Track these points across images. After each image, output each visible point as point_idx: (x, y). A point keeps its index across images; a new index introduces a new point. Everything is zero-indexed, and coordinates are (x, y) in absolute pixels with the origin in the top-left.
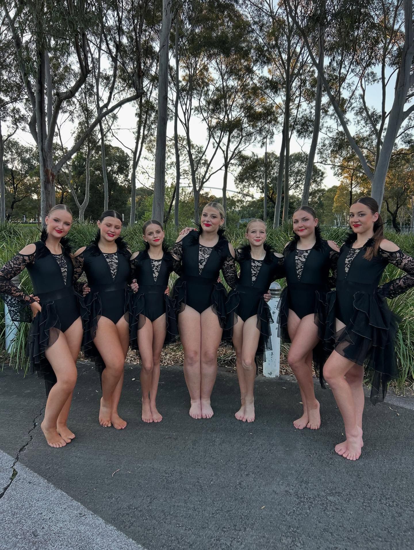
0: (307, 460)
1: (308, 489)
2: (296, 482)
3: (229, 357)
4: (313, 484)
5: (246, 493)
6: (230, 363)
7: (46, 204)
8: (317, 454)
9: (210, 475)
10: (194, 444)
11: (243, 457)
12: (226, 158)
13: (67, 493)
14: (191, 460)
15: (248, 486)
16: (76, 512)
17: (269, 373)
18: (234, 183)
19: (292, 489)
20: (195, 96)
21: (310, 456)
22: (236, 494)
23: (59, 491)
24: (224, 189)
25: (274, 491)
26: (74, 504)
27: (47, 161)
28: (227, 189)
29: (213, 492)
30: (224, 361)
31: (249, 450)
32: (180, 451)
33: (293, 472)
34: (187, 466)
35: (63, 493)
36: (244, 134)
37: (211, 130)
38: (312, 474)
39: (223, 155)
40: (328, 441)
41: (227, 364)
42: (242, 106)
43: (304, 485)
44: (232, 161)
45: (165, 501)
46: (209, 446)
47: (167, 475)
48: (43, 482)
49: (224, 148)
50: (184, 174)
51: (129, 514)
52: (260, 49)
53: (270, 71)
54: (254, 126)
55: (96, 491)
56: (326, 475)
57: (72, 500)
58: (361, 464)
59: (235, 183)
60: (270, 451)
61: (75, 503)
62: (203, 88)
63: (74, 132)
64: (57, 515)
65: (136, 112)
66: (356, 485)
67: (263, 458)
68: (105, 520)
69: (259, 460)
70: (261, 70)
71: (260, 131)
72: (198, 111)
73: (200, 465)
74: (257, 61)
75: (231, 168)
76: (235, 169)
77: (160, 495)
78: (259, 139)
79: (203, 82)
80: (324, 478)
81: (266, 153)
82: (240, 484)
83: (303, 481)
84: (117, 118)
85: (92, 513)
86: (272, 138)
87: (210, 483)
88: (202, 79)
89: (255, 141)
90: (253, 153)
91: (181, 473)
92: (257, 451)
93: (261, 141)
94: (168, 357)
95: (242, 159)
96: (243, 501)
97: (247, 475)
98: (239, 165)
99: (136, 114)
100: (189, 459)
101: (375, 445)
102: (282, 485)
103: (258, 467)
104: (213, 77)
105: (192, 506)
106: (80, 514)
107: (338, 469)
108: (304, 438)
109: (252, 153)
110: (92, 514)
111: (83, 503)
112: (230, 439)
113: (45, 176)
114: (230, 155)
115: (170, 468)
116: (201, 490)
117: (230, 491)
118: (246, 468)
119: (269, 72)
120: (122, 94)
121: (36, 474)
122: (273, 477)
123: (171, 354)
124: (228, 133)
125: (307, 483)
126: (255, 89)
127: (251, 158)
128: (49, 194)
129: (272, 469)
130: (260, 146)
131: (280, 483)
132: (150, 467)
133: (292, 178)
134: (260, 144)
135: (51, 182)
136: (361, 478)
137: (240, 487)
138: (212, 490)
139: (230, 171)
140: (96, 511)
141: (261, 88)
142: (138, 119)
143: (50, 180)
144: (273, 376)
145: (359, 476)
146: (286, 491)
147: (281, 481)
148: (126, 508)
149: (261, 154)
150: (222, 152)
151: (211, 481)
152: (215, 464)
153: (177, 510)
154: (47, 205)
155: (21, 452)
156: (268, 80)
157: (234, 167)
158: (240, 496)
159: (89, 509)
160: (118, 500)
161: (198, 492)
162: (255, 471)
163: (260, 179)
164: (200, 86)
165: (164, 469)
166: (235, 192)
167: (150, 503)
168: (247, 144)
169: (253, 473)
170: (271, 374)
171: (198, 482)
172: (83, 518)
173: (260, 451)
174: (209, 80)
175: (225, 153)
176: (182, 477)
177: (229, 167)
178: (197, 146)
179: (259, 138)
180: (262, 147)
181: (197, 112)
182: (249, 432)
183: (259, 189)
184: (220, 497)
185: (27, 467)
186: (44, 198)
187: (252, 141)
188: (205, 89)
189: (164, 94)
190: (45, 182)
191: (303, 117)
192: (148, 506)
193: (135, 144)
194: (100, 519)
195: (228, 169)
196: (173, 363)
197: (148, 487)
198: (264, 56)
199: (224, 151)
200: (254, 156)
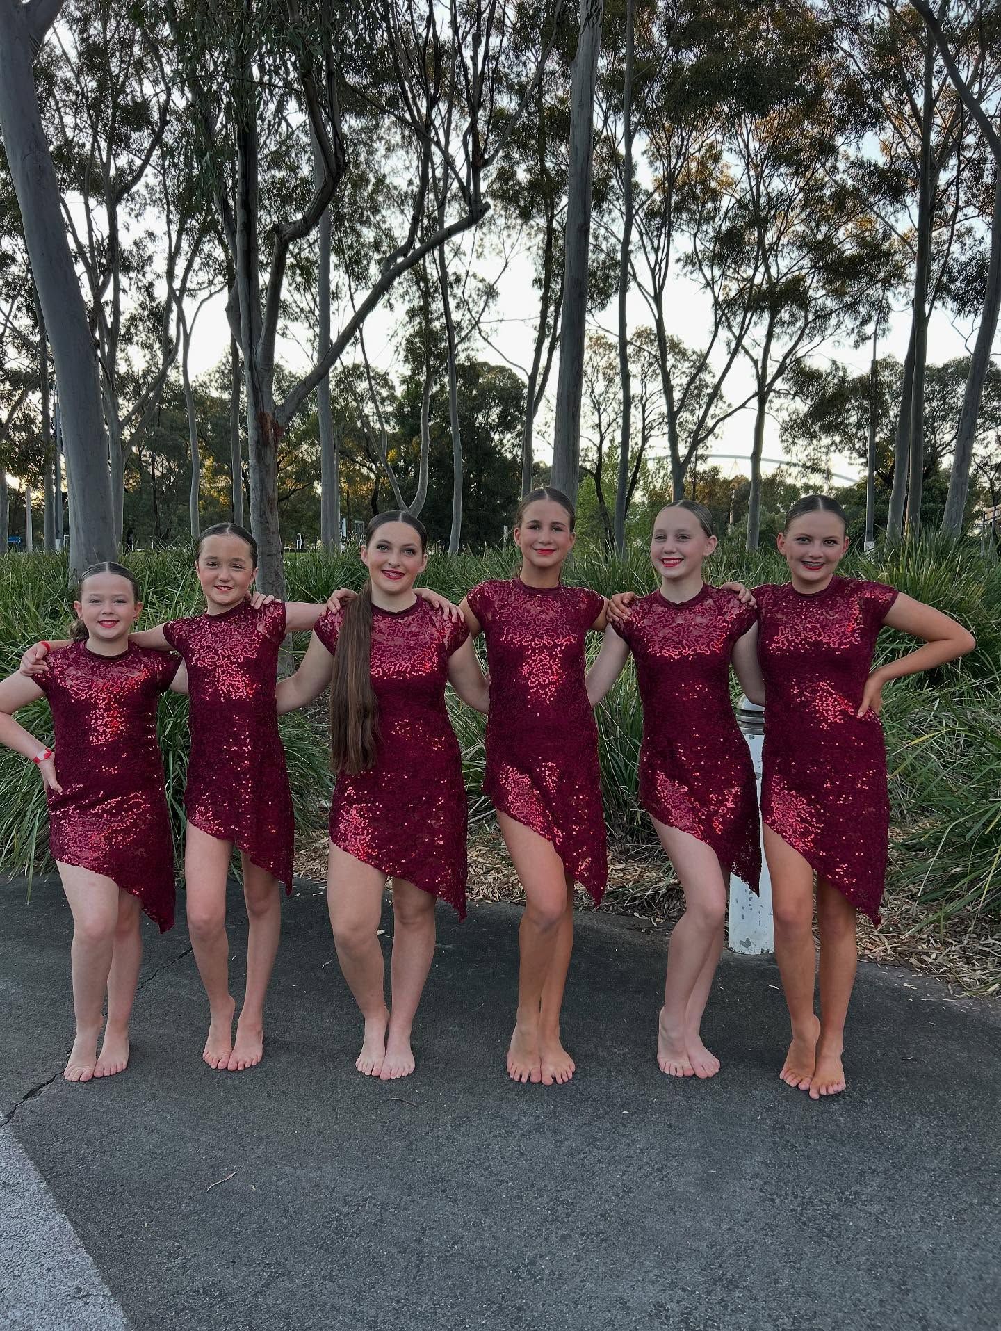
0: (759, 1213)
1: (726, 1307)
2: (700, 1279)
3: (647, 890)
4: (747, 1293)
5: (537, 1294)
6: (650, 906)
7: (262, 496)
8: (796, 1197)
9: (461, 1222)
10: (456, 1128)
11: (574, 1181)
12: (761, 379)
13: (75, 1225)
14: (429, 1171)
15: (553, 1272)
16: (69, 1284)
17: (741, 943)
18: (779, 440)
19: (679, 1302)
20: (684, 227)
21: (773, 1200)
22: (509, 1292)
23: (60, 1218)
24: (756, 458)
25: (621, 1298)
26: (77, 1260)
27: (262, 391)
28: (763, 456)
29: (447, 1276)
30: (634, 899)
31: (599, 1161)
32: (411, 1143)
33: (703, 1247)
34: (410, 1188)
35: (68, 1223)
36: (811, 317)
37: (723, 310)
38: (758, 1261)
39: (754, 371)
40: (846, 1161)
41: (640, 908)
42: (804, 243)
43: (720, 1293)
44: (779, 385)
45: (305, 1285)
46: (495, 1136)
47: (345, 1210)
48: (36, 1185)
49: (758, 353)
50: (660, 423)
51: (195, 1311)
52: (851, 91)
53: (886, 147)
54: (838, 294)
55: (148, 1230)
56: (800, 1269)
57: (78, 1247)
58: (924, 1247)
59: (783, 441)
60: (659, 1170)
61: (82, 1259)
62: (704, 204)
63: (395, 334)
64: (22, 1284)
65: (534, 276)
66: (883, 1314)
67: (630, 1191)
68: (129, 1318)
69: (617, 1195)
70: (854, 144)
71: (852, 307)
72: (694, 265)
73: (444, 1191)
74: (843, 121)
75: (775, 402)
76: (785, 406)
77: (300, 1267)
78: (850, 327)
79: (706, 189)
80: (791, 1277)
81: (875, 363)
82: (532, 1262)
83: (721, 1280)
84: (497, 293)
85: (107, 1290)
86: (886, 321)
87: (452, 1247)
88: (702, 182)
89: (839, 331)
90: (834, 362)
91: (384, 1207)
92: (623, 1167)
93: (855, 331)
94: (490, 879)
95: (805, 379)
96: (519, 1318)
97: (564, 1237)
98: (794, 395)
99: (536, 281)
100: (426, 1168)
101: (991, 1189)
102: (653, 1283)
103: (604, 1216)
104: (732, 176)
105: (372, 1312)
106: (79, 1290)
107: (844, 1255)
108: (774, 1143)
109: (830, 363)
110: (105, 1296)
111: (101, 1260)
112: (561, 1122)
113: (256, 429)
114: (772, 369)
115: (361, 1189)
116: (417, 1266)
117: (496, 1280)
118: (568, 1215)
119: (883, 150)
120: (509, 236)
121: (30, 1164)
122: (635, 1255)
123: (500, 871)
124: (766, 316)
125: (731, 1286)
126: (841, 195)
127: (828, 375)
128: (267, 472)
129: (643, 1229)
130: (852, 344)
131: (651, 1276)
132: (311, 1180)
133: (948, 425)
134: (853, 338)
135: (272, 444)
136: (908, 1291)
137: (529, 1272)
138: (445, 1272)
139: (772, 412)
140: (118, 1289)
141: (856, 193)
142: (540, 293)
143: (271, 438)
144: (754, 950)
145: (904, 1284)
146: (659, 1305)
147: (656, 1271)
148: (198, 1292)
149: (858, 365)
150: (752, 364)
151: (456, 1243)
152: (489, 1190)
153: (328, 1318)
154: (262, 499)
155: (28, 1101)
156: (874, 170)
157: (783, 400)
158: (518, 1302)
159: (107, 1279)
160: (189, 1264)
161: (406, 1270)
162: (592, 1229)
163: (858, 429)
164: (696, 200)
165: (346, 1190)
166: (781, 463)
167: (267, 1285)
168: (818, 339)
169: (582, 1234)
170: (747, 943)
171: (419, 1241)
172: (80, 1303)
173: (631, 1169)
174: (722, 184)
175: (760, 365)
176: (381, 1221)
177: (771, 401)
178: (694, 352)
179: (849, 323)
180: (857, 345)
181: (689, 268)
182: (622, 1106)
183: (855, 455)
184: (461, 1294)
185: (19, 1142)
186: (255, 483)
187: (829, 332)
188: (710, 205)
189: (580, 220)
190: (258, 442)
191: (972, 258)
192: (255, 1296)
193: (533, 355)
194: (119, 1312)
195: (767, 405)
196: (497, 895)
197: (278, 1240)
198: (863, 105)
199: (755, 362)
200: (837, 369)
